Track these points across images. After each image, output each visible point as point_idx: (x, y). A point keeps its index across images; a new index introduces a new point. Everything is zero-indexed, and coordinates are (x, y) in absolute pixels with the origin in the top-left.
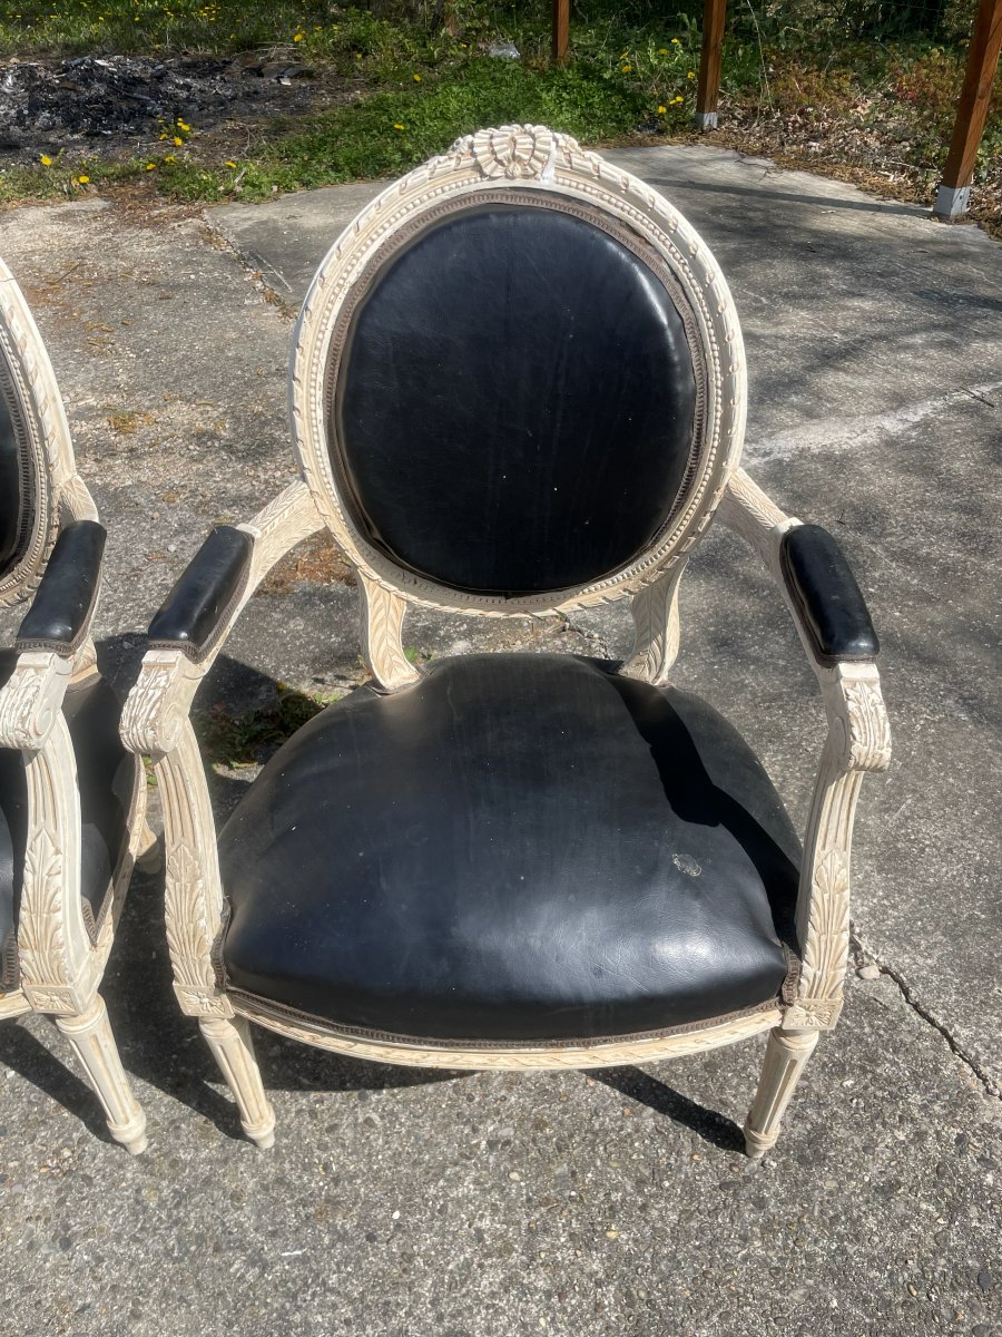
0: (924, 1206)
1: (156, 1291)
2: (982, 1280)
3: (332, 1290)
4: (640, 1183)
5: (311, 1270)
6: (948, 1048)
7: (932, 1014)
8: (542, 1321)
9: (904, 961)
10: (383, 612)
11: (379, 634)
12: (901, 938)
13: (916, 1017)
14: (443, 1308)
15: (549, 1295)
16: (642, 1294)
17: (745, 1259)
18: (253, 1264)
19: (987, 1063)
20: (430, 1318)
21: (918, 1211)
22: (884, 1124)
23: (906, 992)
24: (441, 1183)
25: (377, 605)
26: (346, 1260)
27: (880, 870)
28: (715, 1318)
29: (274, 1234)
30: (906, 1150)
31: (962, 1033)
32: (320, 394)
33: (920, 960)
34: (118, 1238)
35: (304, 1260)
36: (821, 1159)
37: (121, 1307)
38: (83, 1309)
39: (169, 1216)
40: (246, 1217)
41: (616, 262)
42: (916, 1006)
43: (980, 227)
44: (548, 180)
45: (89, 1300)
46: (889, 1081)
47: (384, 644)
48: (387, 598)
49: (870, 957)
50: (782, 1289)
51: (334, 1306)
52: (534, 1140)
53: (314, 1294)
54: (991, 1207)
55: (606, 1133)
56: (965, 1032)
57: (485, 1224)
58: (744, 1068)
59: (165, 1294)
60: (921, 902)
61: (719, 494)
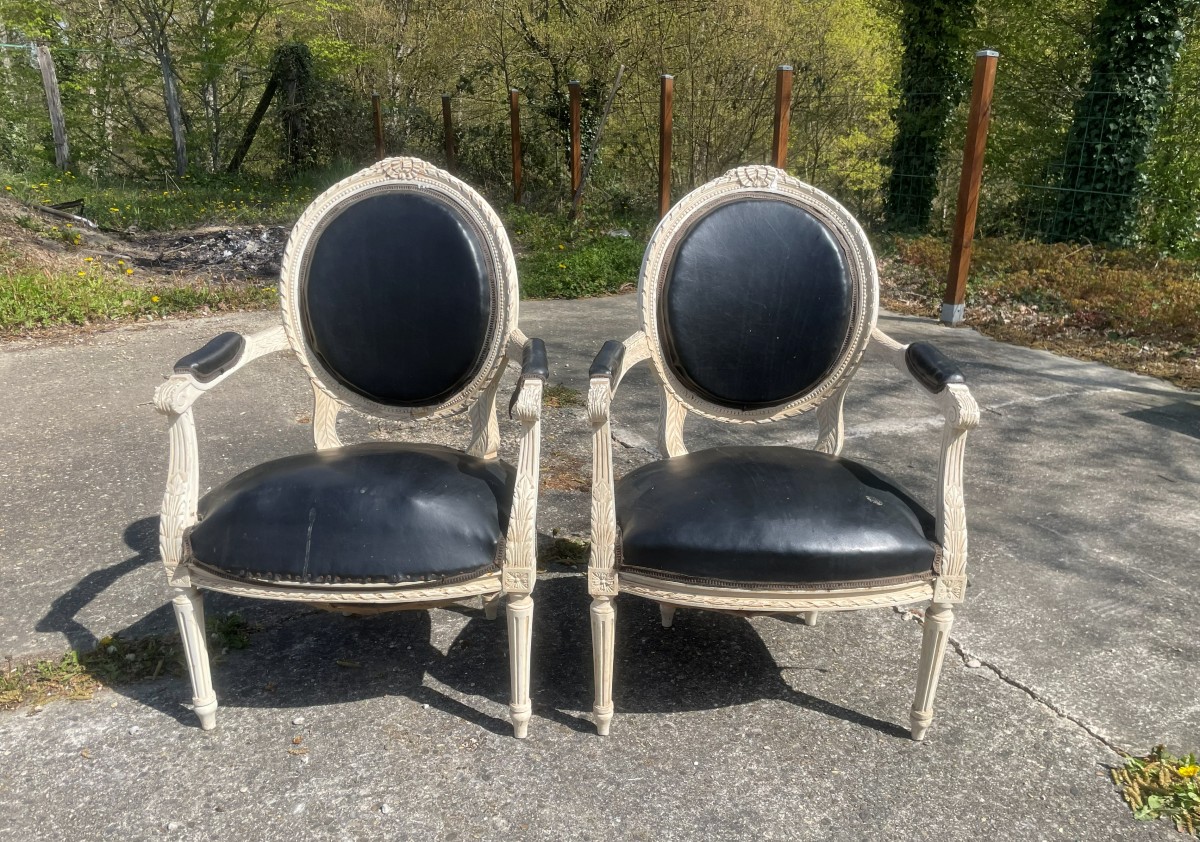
0: (1029, 761)
1: (552, 796)
2: (1074, 792)
3: (665, 794)
4: (848, 752)
5: (649, 786)
6: (1030, 697)
7: (1017, 681)
8: (801, 806)
9: (995, 660)
10: (674, 413)
11: (671, 427)
12: (991, 649)
13: (1008, 685)
14: (737, 800)
15: (802, 796)
16: (861, 796)
17: (922, 782)
18: (612, 784)
19: (1055, 702)
20: (730, 805)
21: (1026, 763)
22: (997, 727)
23: (999, 673)
24: (721, 751)
25: (672, 409)
26: (670, 782)
27: (971, 621)
28: (909, 806)
29: (620, 771)
30: (1013, 738)
31: (1039, 690)
32: (656, 285)
33: (1005, 659)
34: (520, 774)
35: (642, 782)
36: (960, 742)
37: (531, 804)
38: (506, 804)
39: (551, 765)
40: (599, 763)
41: (812, 222)
42: (1006, 680)
43: (974, 329)
44: (774, 188)
45: (509, 801)
46: (996, 709)
47: (673, 434)
48: (677, 405)
49: (973, 657)
50: (948, 794)
51: (668, 801)
52: (776, 734)
53: (653, 796)
54: (1072, 761)
55: (821, 731)
56: (1039, 689)
57: (754, 767)
58: (903, 704)
59: (558, 797)
60: (1000, 635)
61: (867, 340)
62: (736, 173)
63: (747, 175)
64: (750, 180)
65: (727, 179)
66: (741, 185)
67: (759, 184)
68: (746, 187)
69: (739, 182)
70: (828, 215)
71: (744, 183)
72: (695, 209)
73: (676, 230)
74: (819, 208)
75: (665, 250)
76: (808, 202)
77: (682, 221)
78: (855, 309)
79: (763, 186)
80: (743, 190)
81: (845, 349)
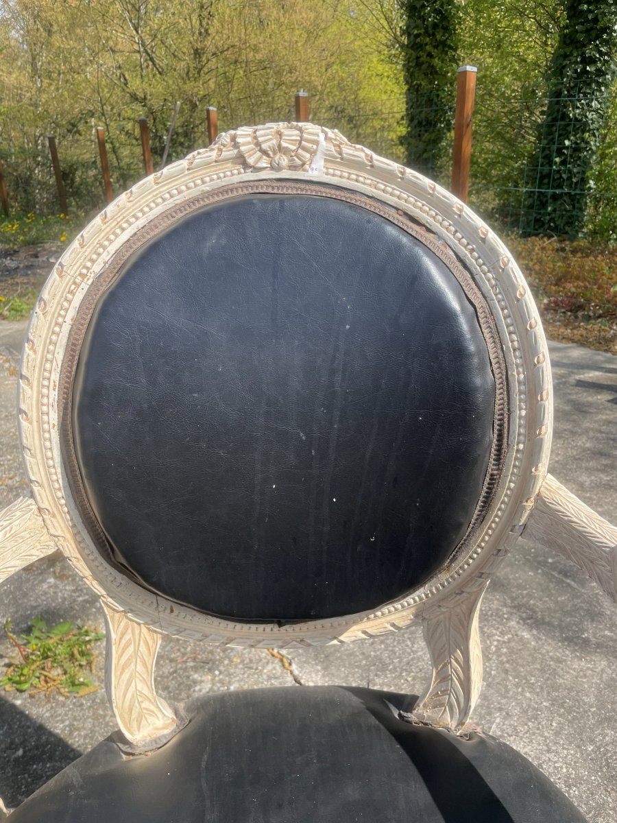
10: (131, 648)
11: (126, 676)
25: (124, 641)
44: (317, 170)
47: (132, 689)
48: (137, 632)
61: (530, 504)
62: (233, 139)
63: (258, 144)
64: (265, 153)
65: (214, 154)
66: (246, 165)
67: (285, 161)
68: (257, 170)
69: (241, 160)
70: (436, 226)
71: (251, 161)
72: (142, 222)
73: (97, 268)
74: (417, 213)
75: (72, 313)
76: (393, 200)
77: (113, 248)
78: (500, 436)
79: (293, 167)
80: (250, 176)
81: (482, 518)
